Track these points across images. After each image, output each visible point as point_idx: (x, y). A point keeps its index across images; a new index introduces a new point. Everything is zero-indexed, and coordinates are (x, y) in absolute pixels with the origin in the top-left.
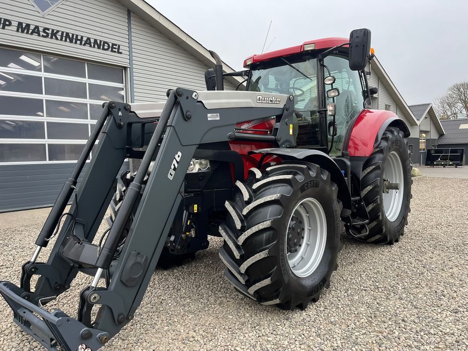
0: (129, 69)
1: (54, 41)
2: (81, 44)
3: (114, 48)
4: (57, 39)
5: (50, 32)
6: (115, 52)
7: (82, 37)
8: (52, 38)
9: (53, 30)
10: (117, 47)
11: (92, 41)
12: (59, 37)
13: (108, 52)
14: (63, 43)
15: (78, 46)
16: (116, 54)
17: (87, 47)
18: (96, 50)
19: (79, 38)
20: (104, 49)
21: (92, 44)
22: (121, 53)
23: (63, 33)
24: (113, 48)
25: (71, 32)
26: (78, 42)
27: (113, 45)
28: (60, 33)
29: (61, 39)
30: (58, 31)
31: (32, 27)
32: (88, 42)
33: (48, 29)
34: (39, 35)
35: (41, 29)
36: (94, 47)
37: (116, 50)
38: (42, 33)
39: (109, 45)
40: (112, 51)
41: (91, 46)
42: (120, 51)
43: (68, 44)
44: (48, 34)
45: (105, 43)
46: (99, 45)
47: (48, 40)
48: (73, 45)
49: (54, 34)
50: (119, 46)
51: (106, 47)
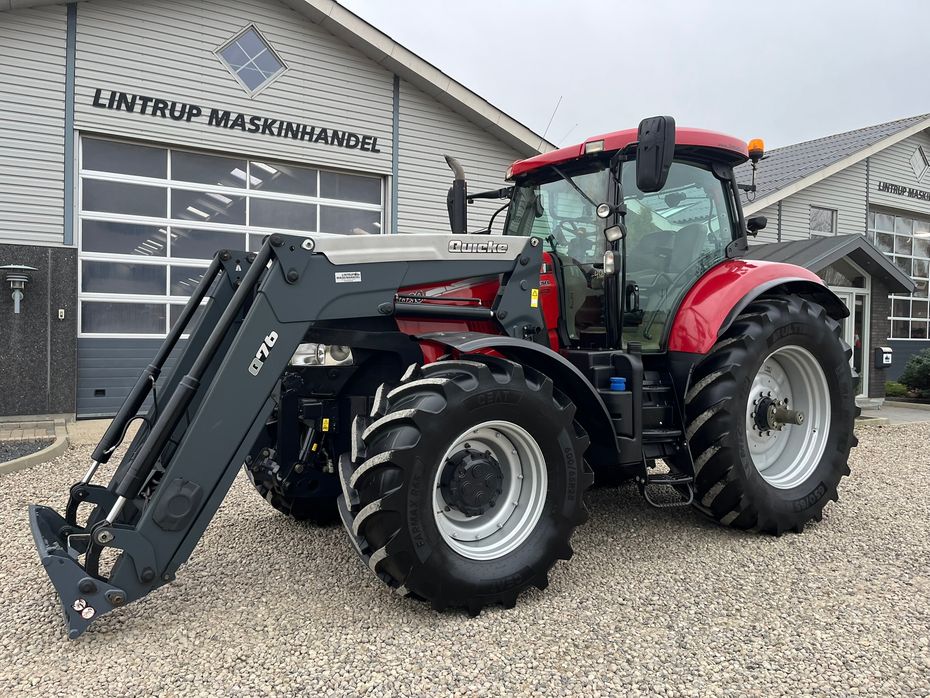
0: (390, 178)
1: (267, 137)
2: (310, 140)
3: (368, 144)
4: (272, 133)
5: (261, 123)
6: (368, 150)
7: (313, 128)
8: (263, 132)
9: (266, 120)
10: (371, 142)
11: (330, 133)
12: (275, 131)
13: (357, 151)
14: (281, 140)
15: (305, 143)
16: (369, 154)
17: (321, 145)
18: (335, 148)
19: (308, 130)
20: (348, 146)
21: (330, 139)
22: (378, 151)
23: (282, 123)
24: (364, 143)
25: (295, 120)
26: (307, 137)
27: (365, 137)
28: (277, 125)
29: (279, 134)
30: (274, 121)
31: (233, 117)
32: (323, 136)
33: (259, 119)
34: (244, 129)
35: (247, 119)
36: (332, 143)
37: (370, 147)
38: (248, 126)
39: (357, 138)
40: (363, 149)
41: (327, 143)
42: (377, 147)
43: (290, 140)
44: (257, 126)
45: (351, 135)
46: (340, 139)
47: (258, 136)
48: (297, 142)
49: (268, 126)
50: (375, 139)
51: (352, 143)
